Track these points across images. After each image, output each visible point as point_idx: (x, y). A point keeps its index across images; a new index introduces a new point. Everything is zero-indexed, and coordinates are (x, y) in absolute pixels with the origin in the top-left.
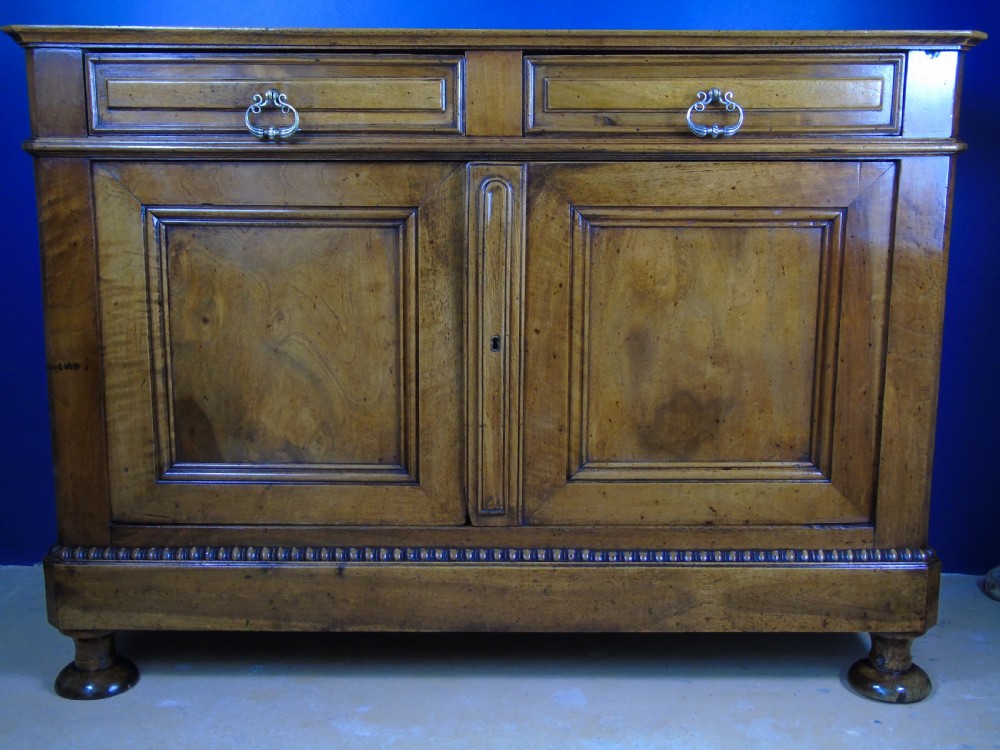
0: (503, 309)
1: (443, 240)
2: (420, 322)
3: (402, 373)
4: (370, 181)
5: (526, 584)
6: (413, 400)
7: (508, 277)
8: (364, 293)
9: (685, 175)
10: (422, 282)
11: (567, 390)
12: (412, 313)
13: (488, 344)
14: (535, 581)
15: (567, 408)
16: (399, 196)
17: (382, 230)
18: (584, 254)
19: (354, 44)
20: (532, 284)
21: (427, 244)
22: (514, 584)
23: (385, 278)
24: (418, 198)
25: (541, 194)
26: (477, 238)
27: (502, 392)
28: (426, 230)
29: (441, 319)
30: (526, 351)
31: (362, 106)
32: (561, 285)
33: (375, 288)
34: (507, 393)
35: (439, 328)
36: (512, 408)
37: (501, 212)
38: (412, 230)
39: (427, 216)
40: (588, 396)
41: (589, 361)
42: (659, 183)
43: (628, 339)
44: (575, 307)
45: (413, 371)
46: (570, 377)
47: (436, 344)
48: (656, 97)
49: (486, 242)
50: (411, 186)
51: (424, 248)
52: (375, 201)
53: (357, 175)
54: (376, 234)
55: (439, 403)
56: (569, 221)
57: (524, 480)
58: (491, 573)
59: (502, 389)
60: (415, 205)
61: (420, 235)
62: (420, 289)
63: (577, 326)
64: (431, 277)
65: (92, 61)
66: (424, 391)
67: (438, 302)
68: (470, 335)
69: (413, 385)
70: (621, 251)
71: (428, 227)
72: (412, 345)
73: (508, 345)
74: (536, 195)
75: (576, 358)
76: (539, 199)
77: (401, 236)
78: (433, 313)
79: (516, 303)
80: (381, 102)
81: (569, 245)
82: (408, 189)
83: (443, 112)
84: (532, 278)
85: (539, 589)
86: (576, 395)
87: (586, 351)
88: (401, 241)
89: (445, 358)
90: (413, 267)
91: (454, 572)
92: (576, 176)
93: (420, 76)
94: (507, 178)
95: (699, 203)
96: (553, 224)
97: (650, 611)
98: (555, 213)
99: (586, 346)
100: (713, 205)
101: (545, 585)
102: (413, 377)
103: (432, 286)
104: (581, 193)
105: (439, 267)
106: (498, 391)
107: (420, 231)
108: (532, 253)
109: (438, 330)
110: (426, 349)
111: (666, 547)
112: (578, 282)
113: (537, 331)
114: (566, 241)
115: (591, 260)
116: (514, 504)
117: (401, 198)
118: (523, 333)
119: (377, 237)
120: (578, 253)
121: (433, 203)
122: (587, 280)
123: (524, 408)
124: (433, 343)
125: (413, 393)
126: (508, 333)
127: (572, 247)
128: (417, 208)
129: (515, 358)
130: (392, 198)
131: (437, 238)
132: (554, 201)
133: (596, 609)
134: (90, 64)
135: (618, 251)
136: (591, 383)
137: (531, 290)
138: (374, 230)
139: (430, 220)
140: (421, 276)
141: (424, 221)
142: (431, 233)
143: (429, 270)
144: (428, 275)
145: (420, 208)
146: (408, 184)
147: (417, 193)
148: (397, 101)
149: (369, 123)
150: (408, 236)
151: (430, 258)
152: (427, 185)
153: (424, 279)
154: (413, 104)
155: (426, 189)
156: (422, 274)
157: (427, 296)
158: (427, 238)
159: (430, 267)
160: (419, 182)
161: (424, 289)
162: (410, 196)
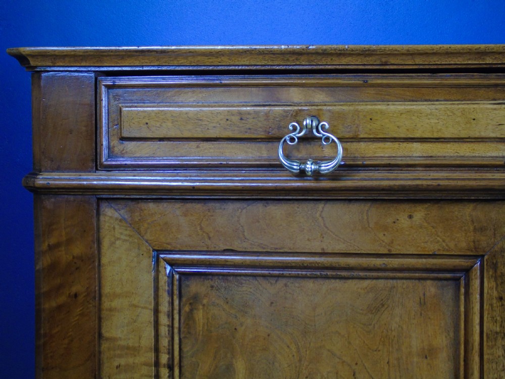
4: (426, 224)
8: (415, 360)
10: (488, 346)
16: (461, 241)
17: (440, 283)
19: (409, 63)
21: (495, 301)
23: (442, 341)
24: (484, 244)
28: (493, 284)
31: (418, 135)
33: (429, 353)
38: (476, 283)
39: (495, 267)
50: (475, 230)
51: (491, 305)
52: (432, 248)
53: (410, 217)
54: (431, 288)
60: (481, 253)
61: (486, 291)
62: (486, 357)
65: (106, 86)
71: (496, 280)
77: (463, 290)
82: (472, 234)
88: (462, 297)
90: (477, 329)
93: (488, 99)
107: (486, 284)
117: (464, 245)
119: (433, 290)
121: (503, 251)
128: (483, 256)
130: (452, 245)
134: (103, 89)
138: (429, 282)
139: (499, 272)
140: (487, 342)
141: (491, 273)
142: (500, 288)
143: (497, 333)
144: (496, 339)
145: (486, 257)
146: (472, 228)
147: (483, 238)
148: (460, 129)
149: (425, 155)
150: (471, 291)
151: (498, 318)
152: (495, 230)
153: (490, 344)
154: (479, 132)
155: (495, 234)
156: (488, 337)
157: (494, 365)
158: (495, 294)
159: (498, 329)
160: (485, 225)
161: (491, 357)
162: (474, 242)
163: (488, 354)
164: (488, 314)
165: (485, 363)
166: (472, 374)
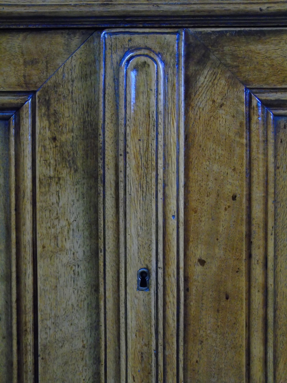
0: (154, 231)
1: (69, 136)
2: (39, 249)
3: (14, 321)
6: (30, 359)
7: (160, 187)
10: (41, 192)
11: (244, 343)
12: (27, 237)
13: (133, 279)
15: (244, 369)
18: (266, 155)
20: (194, 196)
21: (47, 142)
24: (35, 79)
25: (206, 72)
26: (116, 134)
27: (154, 347)
28: (46, 123)
29: (68, 245)
30: (187, 290)
32: (234, 198)
34: (160, 348)
35: (65, 258)
36: (168, 369)
37: (148, 96)
38: (27, 123)
39: (47, 104)
40: (275, 351)
41: (275, 303)
44: (254, 228)
45: (29, 318)
46: (248, 326)
47: (62, 280)
49: (128, 138)
50: (25, 63)
51: (44, 147)
55: (66, 363)
56: (243, 108)
59: (153, 343)
60: (32, 89)
61: (37, 131)
62: (38, 205)
63: (257, 254)
64: (54, 188)
66: (45, 346)
67: (63, 223)
68: (108, 268)
69: (30, 337)
71: (49, 117)
72: (29, 281)
73: (161, 281)
74: (197, 73)
75: (257, 298)
76: (202, 79)
77: (13, 131)
78: (56, 238)
79: (172, 223)
81: (244, 141)
82: (22, 67)
84: (194, 187)
86: (257, 350)
87: (271, 288)
88: (12, 139)
89: (73, 301)
90: (29, 174)
92: (252, 47)
94: (158, 50)
96: (221, 112)
98: (225, 98)
99: (271, 281)
102: (30, 325)
103: (54, 199)
104: (260, 70)
105: (64, 173)
106: (148, 345)
107: (38, 124)
108: (194, 153)
109: (65, 261)
110: (48, 287)
112: (258, 193)
113: (202, 262)
114: (241, 136)
115: (275, 163)
117: (13, 80)
118: (182, 265)
120: (258, 154)
121: (56, 86)
122: (271, 190)
123: (185, 369)
124: (57, 278)
125: (30, 348)
126: (161, 264)
127: (249, 145)
128: (34, 92)
129: (172, 299)
131: (62, 133)
132: (223, 82)
136: (279, 332)
137: (193, 204)
139: (52, 111)
140: (40, 187)
141: (43, 111)
142: (53, 127)
143: (50, 178)
144: (49, 185)
145: (38, 93)
146: (22, 61)
147: (34, 72)
150: (21, 131)
151: (52, 161)
152: (47, 62)
153: (43, 190)
155: (47, 67)
156: (41, 183)
157: (48, 214)
158: (48, 134)
159: (52, 174)
160: (36, 57)
161: (44, 205)
162: (24, 76)
163: (41, 201)
164: (41, 157)
165: (37, 212)
166: (24, 225)
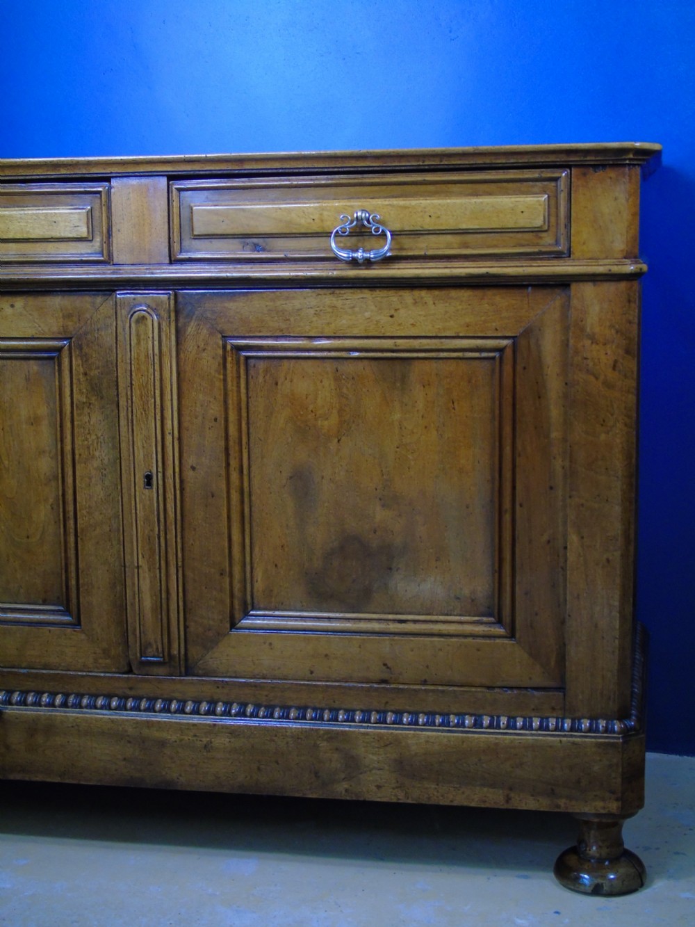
0: (154, 444)
1: (96, 372)
2: (77, 457)
3: (61, 510)
4: (25, 312)
5: (186, 738)
6: (72, 539)
7: (158, 411)
8: (24, 426)
9: (339, 303)
10: (78, 414)
11: (226, 531)
12: (68, 448)
13: (141, 481)
14: (195, 736)
15: (227, 551)
16: (52, 325)
17: (40, 362)
18: (239, 387)
20: (186, 419)
21: (81, 376)
22: (174, 738)
23: (43, 411)
24: (71, 328)
25: (192, 324)
27: (157, 532)
28: (80, 362)
29: (97, 454)
30: (182, 489)
31: (11, 236)
32: (216, 420)
33: (35, 421)
34: (162, 534)
35: (96, 463)
36: (169, 549)
37: (147, 342)
38: (66, 361)
39: (81, 348)
40: (251, 539)
41: (250, 501)
42: (312, 311)
43: (291, 478)
44: (231, 443)
45: (70, 508)
46: (229, 518)
47: (93, 480)
48: (303, 221)
49: (133, 374)
50: (64, 317)
51: (79, 380)
52: (30, 332)
53: (12, 306)
54: (34, 366)
55: (98, 543)
56: (220, 352)
57: (186, 627)
58: (149, 724)
59: (157, 529)
60: (69, 336)
61: (74, 368)
62: (76, 423)
63: (234, 463)
64: (86, 410)
66: (82, 530)
67: (94, 437)
68: (123, 471)
69: (71, 522)
70: (279, 384)
71: (82, 359)
72: (70, 480)
73: (161, 482)
74: (185, 325)
75: (235, 497)
76: (189, 329)
77: (57, 368)
78: (88, 448)
79: (169, 438)
80: (28, 232)
81: (222, 377)
82: (61, 320)
83: (91, 241)
84: (186, 412)
85: (198, 743)
86: (236, 537)
87: (246, 490)
88: (57, 374)
89: (102, 495)
90: (68, 400)
91: (112, 721)
92: (226, 305)
93: (67, 205)
94: (154, 307)
95: (356, 332)
96: (204, 354)
97: (316, 774)
98: (206, 344)
99: (246, 484)
100: (370, 334)
101: (205, 740)
102: (71, 514)
103: (86, 419)
104: (232, 323)
105: (93, 399)
106: (152, 530)
107: (74, 362)
108: (185, 387)
109: (95, 465)
110: (84, 485)
111: (336, 705)
112: (232, 417)
113: (193, 468)
114: (219, 373)
115: (247, 393)
116: (175, 652)
117: (55, 329)
118: (177, 469)
119: (35, 368)
120: (231, 385)
121: (86, 333)
122: (244, 414)
123: (183, 549)
124: (90, 478)
125: (72, 531)
126: (160, 469)
127: (225, 380)
128: (71, 338)
129: (170, 496)
130: (46, 329)
131: (91, 369)
132: (205, 331)
133: (259, 769)
135: (277, 384)
136: (254, 524)
137: (185, 424)
138: (32, 362)
139: (83, 351)
140: (77, 410)
141: (77, 353)
142: (85, 366)
143: (84, 403)
144: (83, 408)
145: (73, 340)
146: (61, 315)
147: (70, 323)
148: (44, 230)
149: (19, 253)
150: (63, 368)
151: (84, 391)
152: (79, 316)
153: (79, 412)
154: (60, 233)
155: (79, 320)
156: (77, 407)
157: (82, 430)
158: (82, 370)
159: (85, 400)
160: (71, 312)
161: (80, 423)
162: (63, 327)
163: (78, 421)
164: (77, 387)
165: (75, 428)
166: (66, 438)
